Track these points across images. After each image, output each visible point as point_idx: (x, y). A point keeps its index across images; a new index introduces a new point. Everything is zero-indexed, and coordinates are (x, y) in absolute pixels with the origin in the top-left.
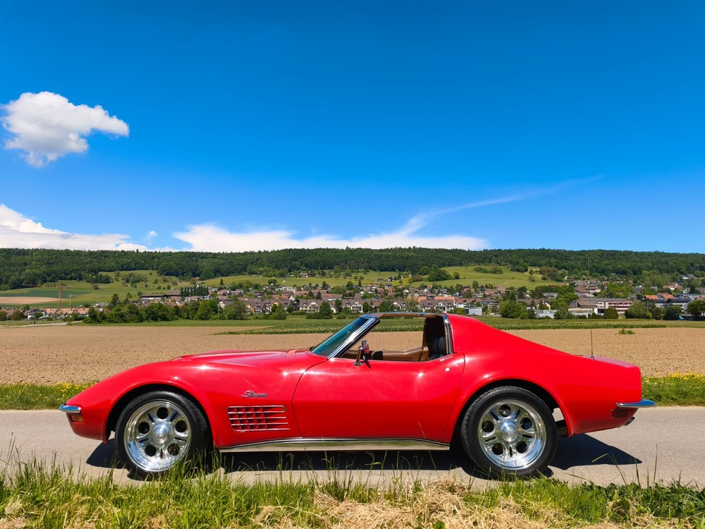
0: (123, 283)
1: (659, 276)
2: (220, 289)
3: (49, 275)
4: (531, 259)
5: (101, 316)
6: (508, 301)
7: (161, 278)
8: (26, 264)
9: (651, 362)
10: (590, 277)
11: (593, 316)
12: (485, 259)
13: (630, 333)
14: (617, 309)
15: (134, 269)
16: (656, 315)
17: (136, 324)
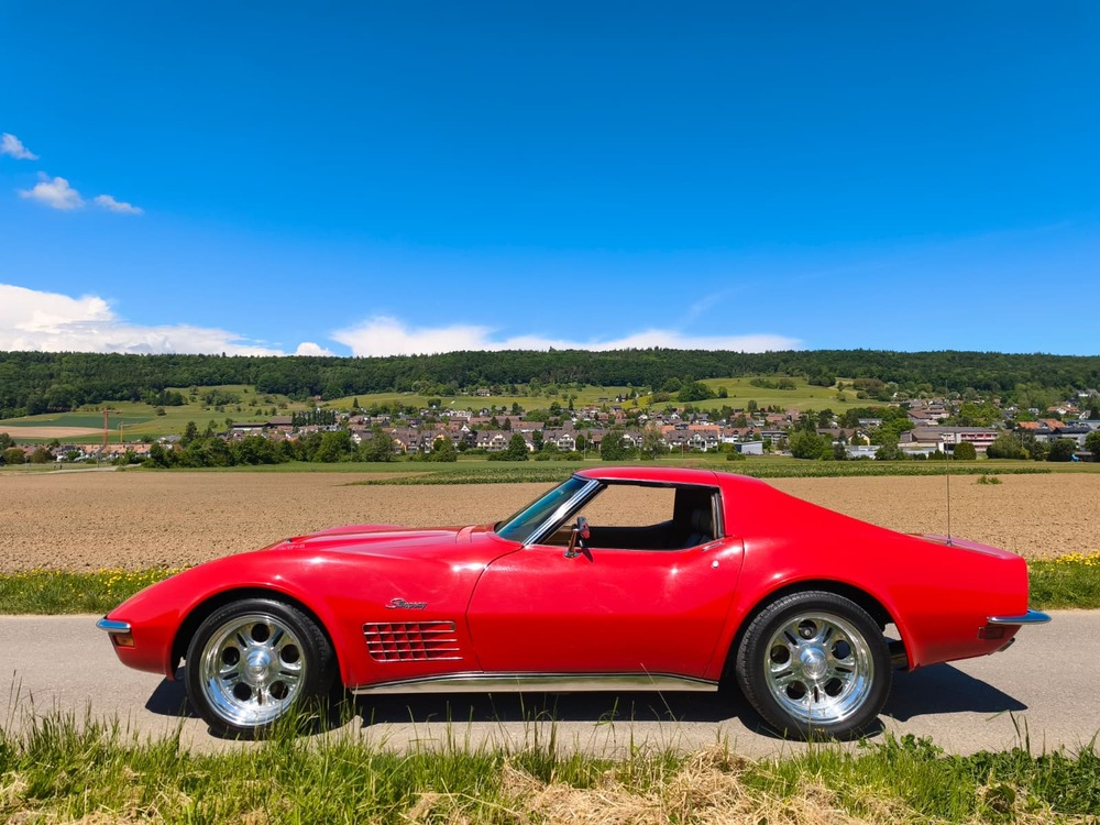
0: (203, 406)
1: (1043, 392)
2: (354, 414)
3: (88, 393)
4: (841, 365)
5: (169, 456)
6: (803, 433)
7: (261, 397)
8: (51, 376)
9: (1028, 529)
10: (933, 394)
11: (936, 456)
12: (768, 366)
13: (995, 482)
14: (975, 444)
15: (220, 384)
16: (1036, 453)
17: (224, 469)
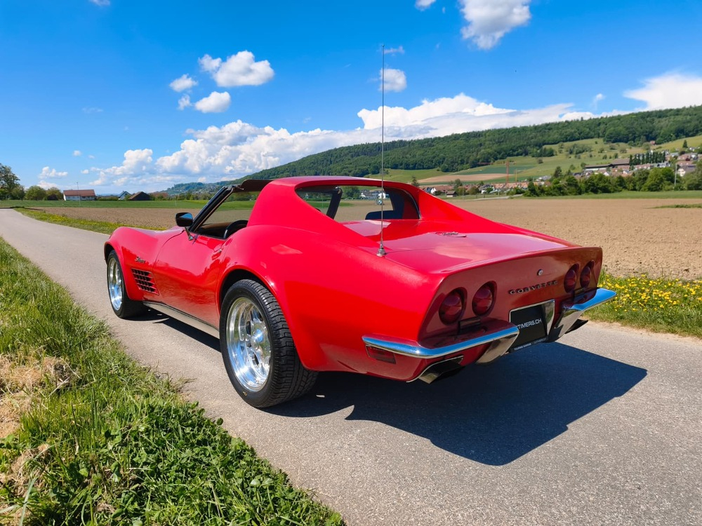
0: (567, 155)
3: (499, 153)
5: (539, 189)
7: (608, 145)
8: (481, 145)
15: (578, 139)
17: (574, 196)
